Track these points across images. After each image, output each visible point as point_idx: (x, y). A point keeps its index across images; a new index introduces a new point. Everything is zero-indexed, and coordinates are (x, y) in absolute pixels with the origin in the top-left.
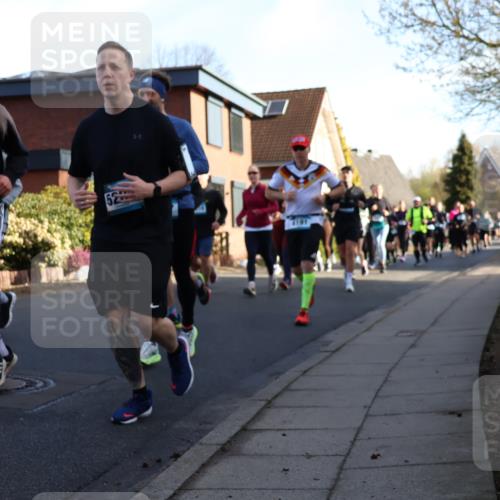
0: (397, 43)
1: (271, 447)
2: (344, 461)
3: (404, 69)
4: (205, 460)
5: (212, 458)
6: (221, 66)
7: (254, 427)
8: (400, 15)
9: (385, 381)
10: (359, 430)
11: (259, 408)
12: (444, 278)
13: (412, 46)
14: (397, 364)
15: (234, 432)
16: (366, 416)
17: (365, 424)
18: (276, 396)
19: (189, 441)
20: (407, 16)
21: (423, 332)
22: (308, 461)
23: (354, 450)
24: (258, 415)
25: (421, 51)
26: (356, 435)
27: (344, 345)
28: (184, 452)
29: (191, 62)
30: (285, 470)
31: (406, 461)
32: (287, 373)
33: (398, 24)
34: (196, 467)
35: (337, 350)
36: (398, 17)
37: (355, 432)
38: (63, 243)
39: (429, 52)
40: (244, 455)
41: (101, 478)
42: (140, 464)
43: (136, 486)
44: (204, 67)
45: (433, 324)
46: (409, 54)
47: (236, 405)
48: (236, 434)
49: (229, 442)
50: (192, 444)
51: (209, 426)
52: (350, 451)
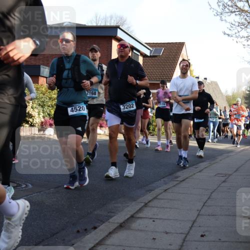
0: (226, 21)
1: (146, 227)
2: (186, 237)
3: (228, 35)
4: (111, 230)
5: (115, 229)
6: (129, 27)
7: (138, 216)
8: (229, 5)
9: (209, 198)
10: (194, 222)
11: (140, 207)
12: (242, 149)
13: (233, 23)
14: (215, 190)
15: (127, 218)
16: (198, 215)
17: (198, 219)
18: (150, 201)
19: (102, 221)
20: (232, 6)
21: (230, 175)
22: (166, 235)
23: (191, 232)
24: (140, 210)
25: (239, 26)
26: (193, 224)
27: (187, 178)
28: (99, 226)
29: (113, 24)
30: (154, 239)
31: (220, 239)
32: (156, 190)
33: (227, 10)
34: (106, 233)
35: (184, 180)
36: (228, 7)
37: (192, 223)
38: (39, 114)
39: (243, 27)
40: (132, 229)
41: (55, 236)
42: (75, 230)
43: (73, 242)
44: (120, 27)
45: (235, 172)
46: (232, 27)
47: (128, 205)
48: (128, 219)
49: (124, 222)
50: (104, 222)
51: (113, 214)
52: (189, 231)
